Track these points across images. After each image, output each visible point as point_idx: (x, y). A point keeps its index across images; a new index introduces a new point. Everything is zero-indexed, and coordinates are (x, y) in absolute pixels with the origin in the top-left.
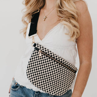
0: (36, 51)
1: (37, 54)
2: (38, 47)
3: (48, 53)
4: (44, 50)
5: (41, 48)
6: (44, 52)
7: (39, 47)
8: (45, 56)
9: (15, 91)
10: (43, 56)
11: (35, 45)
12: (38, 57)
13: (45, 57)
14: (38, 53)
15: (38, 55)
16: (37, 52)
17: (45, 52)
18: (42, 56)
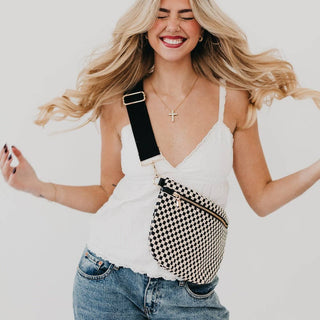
0: (169, 196)
1: (170, 201)
2: (171, 186)
3: (193, 198)
4: (185, 192)
5: (177, 188)
6: (184, 195)
7: (174, 187)
8: (188, 205)
9: (98, 280)
10: (184, 206)
11: (162, 182)
12: (174, 208)
13: (187, 208)
14: (174, 200)
15: (172, 203)
16: (171, 198)
17: (187, 196)
18: (182, 204)
